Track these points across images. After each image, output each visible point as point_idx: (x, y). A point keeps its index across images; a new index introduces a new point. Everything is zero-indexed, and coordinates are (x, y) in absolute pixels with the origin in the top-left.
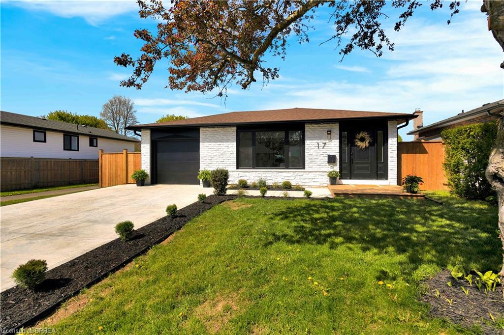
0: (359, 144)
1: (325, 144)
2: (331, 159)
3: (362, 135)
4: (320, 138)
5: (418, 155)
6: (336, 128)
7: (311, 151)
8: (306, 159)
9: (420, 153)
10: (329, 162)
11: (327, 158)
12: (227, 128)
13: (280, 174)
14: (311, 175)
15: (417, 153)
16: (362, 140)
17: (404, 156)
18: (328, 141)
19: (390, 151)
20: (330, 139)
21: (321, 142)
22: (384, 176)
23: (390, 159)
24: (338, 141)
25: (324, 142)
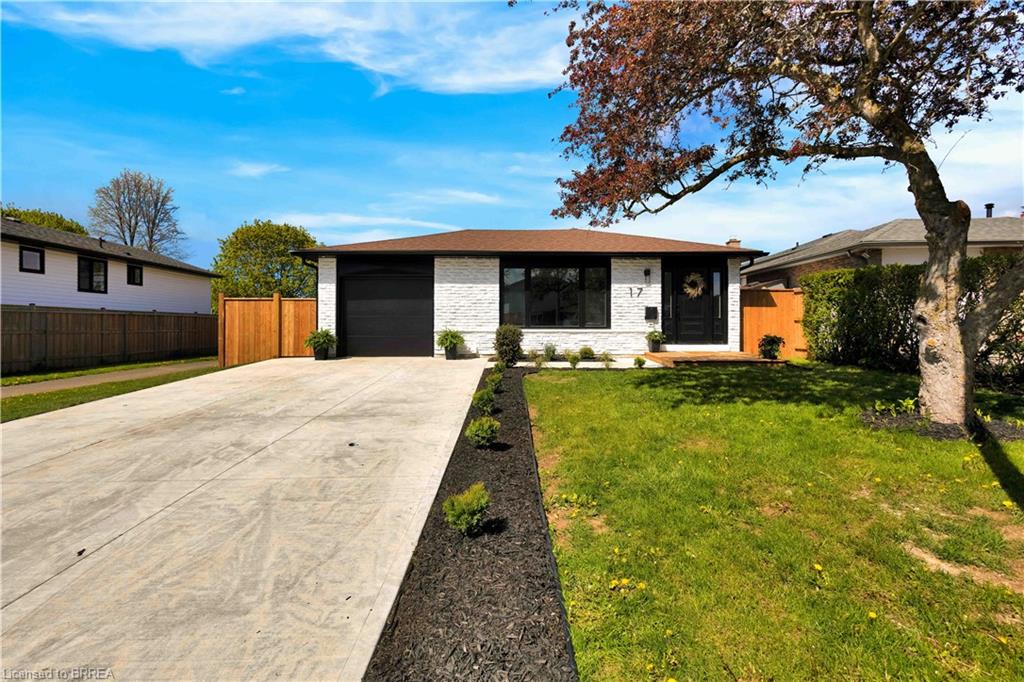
0: (689, 290)
1: (641, 289)
2: (651, 313)
3: (692, 277)
4: (634, 281)
5: (764, 309)
6: (656, 267)
7: (620, 301)
8: (613, 312)
9: (767, 306)
10: (646, 318)
11: (644, 312)
12: (484, 260)
13: (572, 336)
14: (620, 338)
15: (762, 306)
16: (693, 285)
17: (746, 309)
18: (644, 286)
19: (730, 301)
20: (649, 283)
21: (635, 287)
22: (722, 338)
23: (730, 314)
24: (660, 285)
25: (640, 286)
